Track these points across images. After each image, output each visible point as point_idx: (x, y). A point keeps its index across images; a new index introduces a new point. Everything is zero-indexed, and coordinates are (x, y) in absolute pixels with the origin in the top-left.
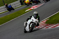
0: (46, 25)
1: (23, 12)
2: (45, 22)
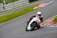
0: (54, 23)
1: (31, 10)
2: (53, 20)
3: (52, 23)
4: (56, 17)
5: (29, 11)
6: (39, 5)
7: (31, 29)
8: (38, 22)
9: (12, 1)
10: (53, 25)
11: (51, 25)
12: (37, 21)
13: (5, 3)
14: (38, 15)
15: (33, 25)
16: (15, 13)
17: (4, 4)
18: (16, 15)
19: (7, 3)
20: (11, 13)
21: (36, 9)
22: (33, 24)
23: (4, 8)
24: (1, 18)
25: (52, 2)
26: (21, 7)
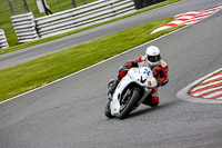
1: (144, 35)
6: (172, 19)
8: (146, 84)
9: (71, 1)
12: (142, 82)
13: (42, 10)
14: (150, 58)
15: (128, 96)
17: (37, 13)
18: (84, 56)
19: (48, 12)
21: (162, 33)
23: (37, 29)
24: (27, 68)
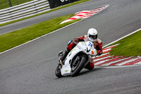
0: (111, 58)
1: (56, 25)
2: (109, 51)
3: (105, 59)
4: (115, 44)
5: (49, 29)
6: (73, 15)
7: (72, 71)
8: (90, 53)
9: (8, 3)
10: (110, 64)
11: (105, 63)
12: (88, 51)
14: (90, 36)
15: (78, 61)
16: (13, 32)
20: (6, 34)
21: (67, 24)
22: (78, 58)
25: (107, 6)
26: (28, 18)
